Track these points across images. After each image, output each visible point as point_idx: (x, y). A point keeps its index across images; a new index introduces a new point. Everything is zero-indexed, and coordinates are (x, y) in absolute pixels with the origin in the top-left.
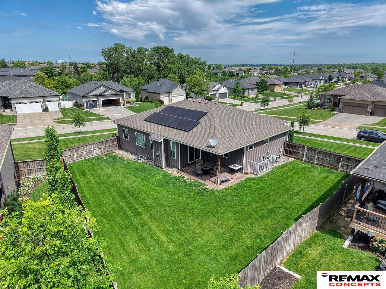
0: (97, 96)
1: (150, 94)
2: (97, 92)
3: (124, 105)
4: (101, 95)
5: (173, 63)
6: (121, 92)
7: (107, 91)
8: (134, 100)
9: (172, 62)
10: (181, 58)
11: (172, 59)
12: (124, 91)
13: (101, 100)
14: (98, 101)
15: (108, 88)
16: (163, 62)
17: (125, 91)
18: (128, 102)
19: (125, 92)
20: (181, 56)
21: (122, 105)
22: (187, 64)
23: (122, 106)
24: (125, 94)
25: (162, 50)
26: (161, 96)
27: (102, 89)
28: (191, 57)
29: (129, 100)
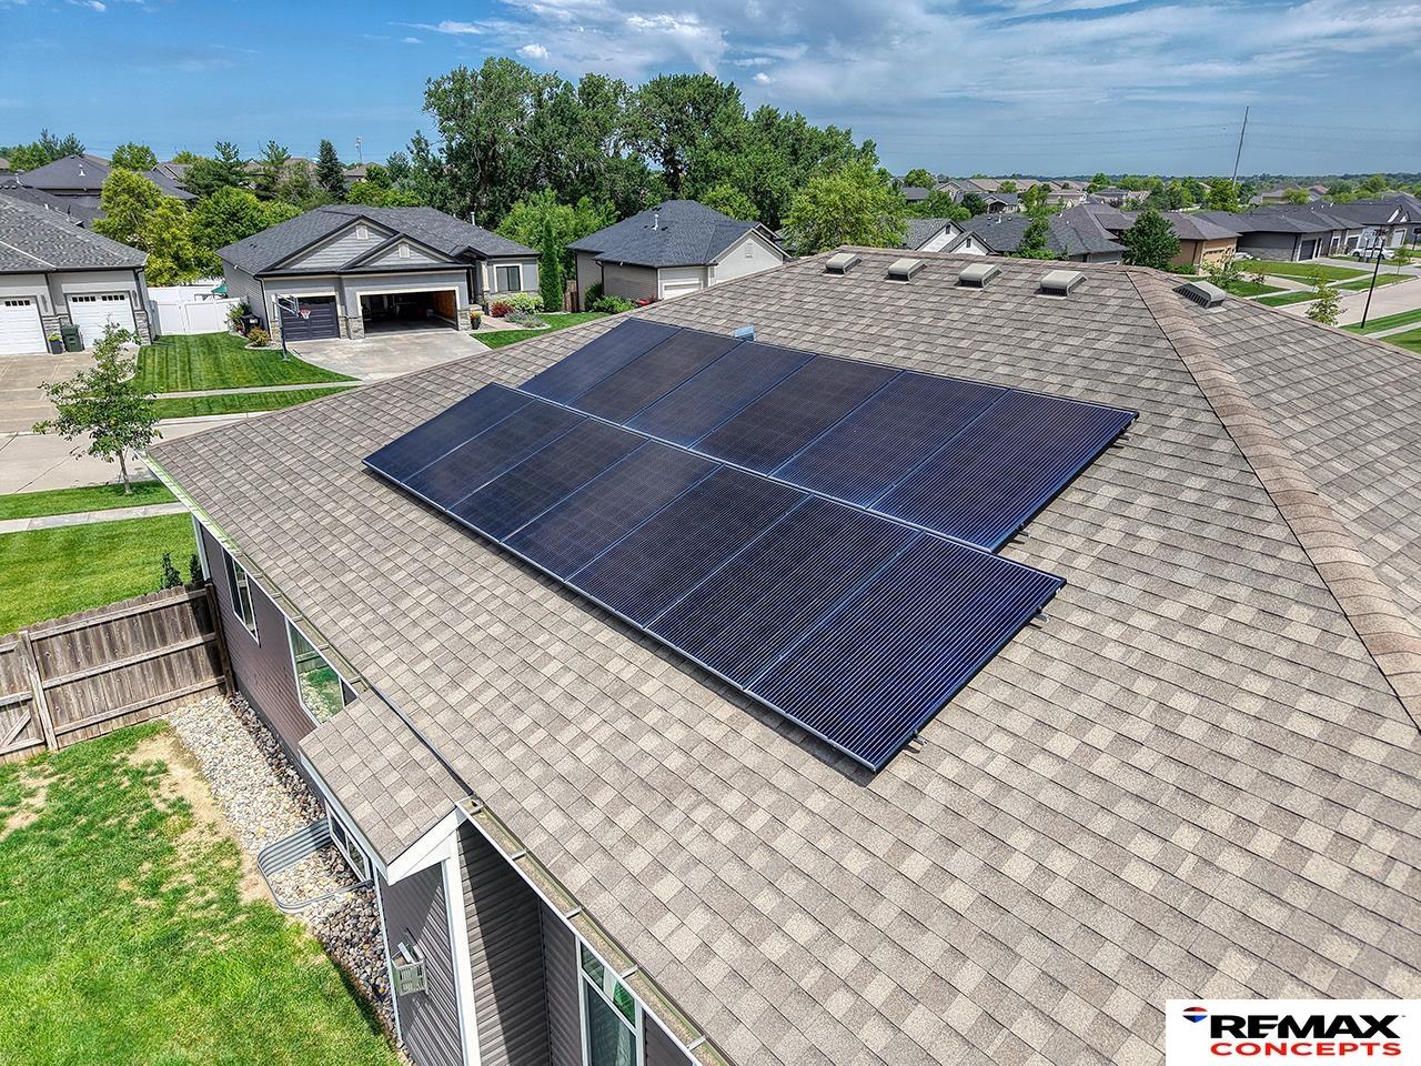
0: (337, 276)
1: (611, 274)
2: (336, 255)
3: (475, 323)
4: (357, 270)
5: (733, 147)
6: (470, 261)
7: (387, 253)
8: (535, 298)
9: (729, 144)
10: (768, 126)
11: (728, 132)
12: (482, 257)
13: (356, 294)
14: (343, 303)
15: (394, 237)
16: (691, 141)
17: (490, 257)
18: (500, 311)
19: (490, 259)
20: (768, 120)
21: (463, 322)
22: (794, 152)
23: (464, 331)
24: (490, 273)
25: (688, 91)
26: (662, 283)
27: (362, 240)
28: (810, 124)
29: (508, 298)
